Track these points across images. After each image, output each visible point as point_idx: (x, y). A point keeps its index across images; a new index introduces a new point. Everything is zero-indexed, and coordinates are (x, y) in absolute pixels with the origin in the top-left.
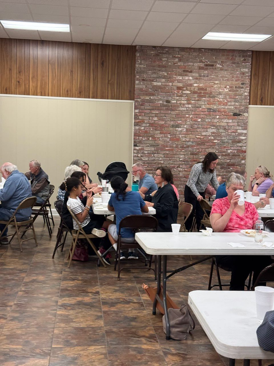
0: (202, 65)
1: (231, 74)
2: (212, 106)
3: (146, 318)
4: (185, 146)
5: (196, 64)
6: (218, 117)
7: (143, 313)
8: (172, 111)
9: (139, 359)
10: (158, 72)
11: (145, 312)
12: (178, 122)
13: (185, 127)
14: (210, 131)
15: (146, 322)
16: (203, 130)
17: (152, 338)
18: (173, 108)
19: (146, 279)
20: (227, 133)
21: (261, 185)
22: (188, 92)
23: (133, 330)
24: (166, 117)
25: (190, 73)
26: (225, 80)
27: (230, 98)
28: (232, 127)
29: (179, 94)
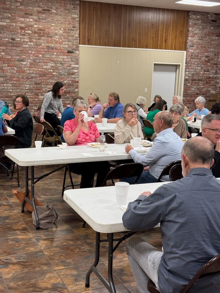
0: (40, 9)
1: (64, 18)
2: (50, 45)
3: (17, 216)
4: (30, 77)
5: (35, 9)
6: (55, 53)
7: (13, 212)
8: (17, 48)
9: (18, 247)
10: (3, 14)
11: (15, 211)
12: (23, 57)
13: (29, 61)
14: (50, 65)
15: (17, 219)
16: (44, 64)
17: (24, 230)
18: (18, 45)
19: (11, 187)
20: (63, 67)
21: (94, 109)
22: (30, 32)
23: (9, 226)
24: (12, 52)
25: (31, 16)
26: (60, 23)
27: (65, 38)
28: (67, 62)
29: (22, 33)
